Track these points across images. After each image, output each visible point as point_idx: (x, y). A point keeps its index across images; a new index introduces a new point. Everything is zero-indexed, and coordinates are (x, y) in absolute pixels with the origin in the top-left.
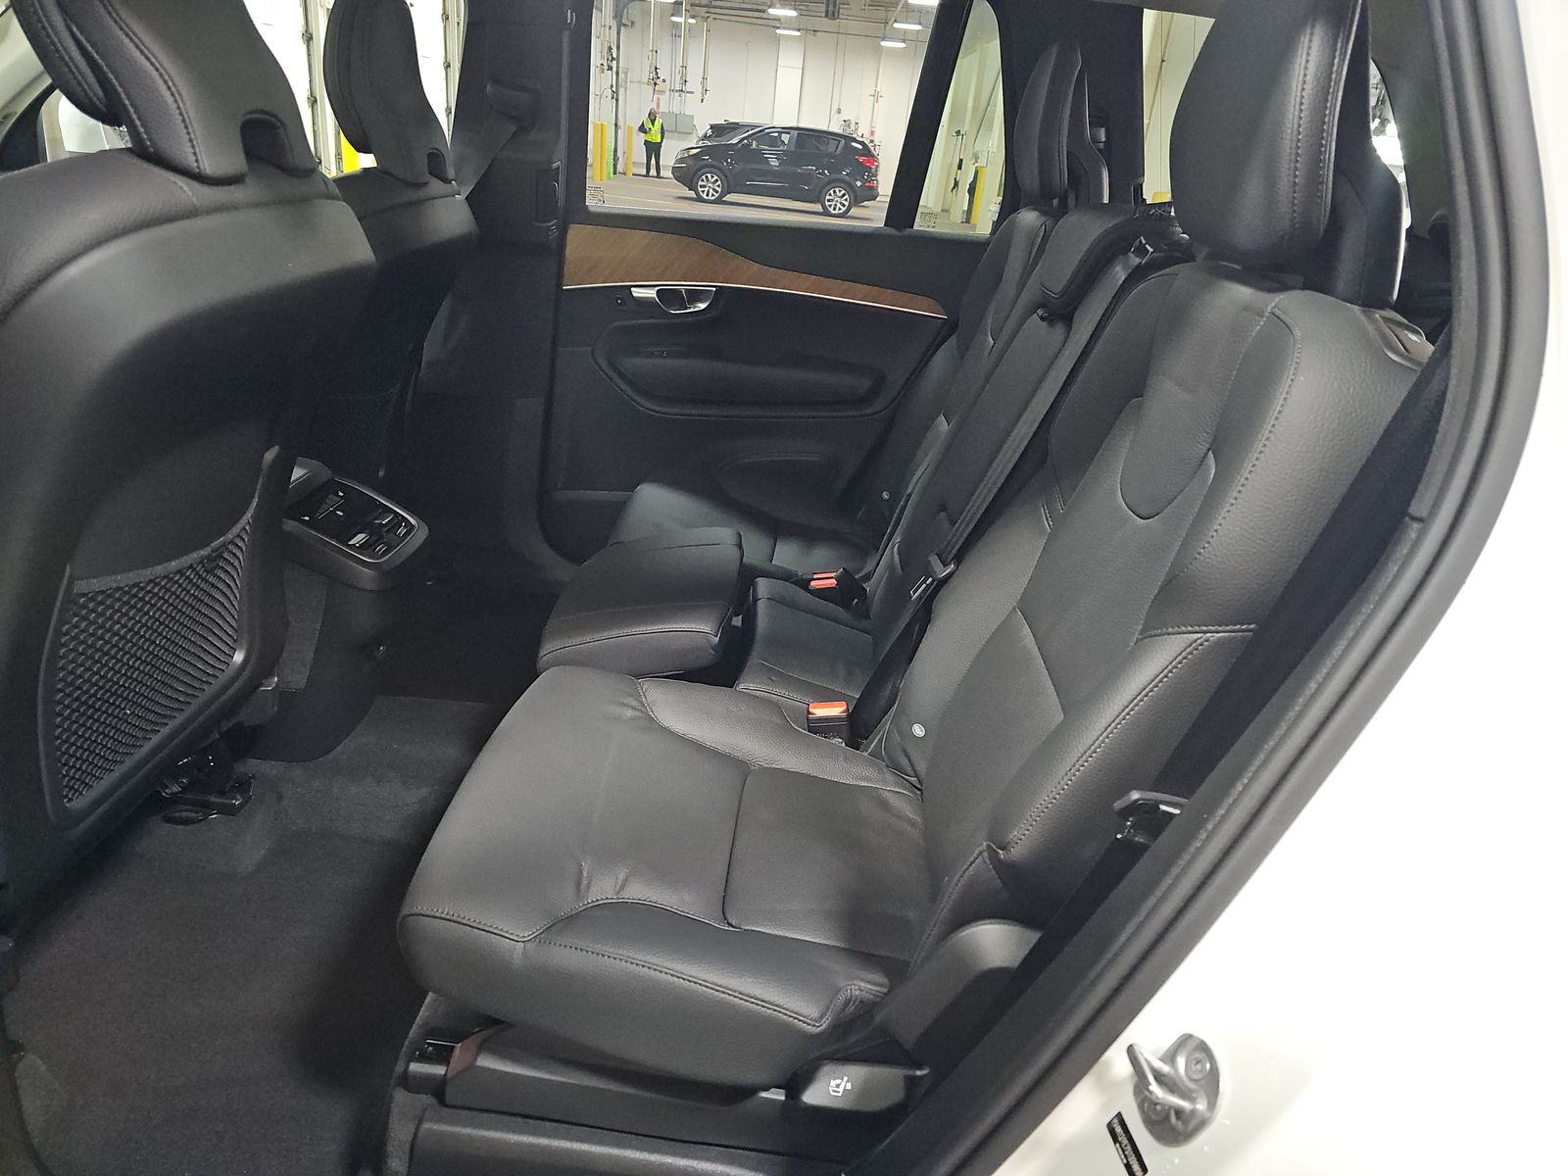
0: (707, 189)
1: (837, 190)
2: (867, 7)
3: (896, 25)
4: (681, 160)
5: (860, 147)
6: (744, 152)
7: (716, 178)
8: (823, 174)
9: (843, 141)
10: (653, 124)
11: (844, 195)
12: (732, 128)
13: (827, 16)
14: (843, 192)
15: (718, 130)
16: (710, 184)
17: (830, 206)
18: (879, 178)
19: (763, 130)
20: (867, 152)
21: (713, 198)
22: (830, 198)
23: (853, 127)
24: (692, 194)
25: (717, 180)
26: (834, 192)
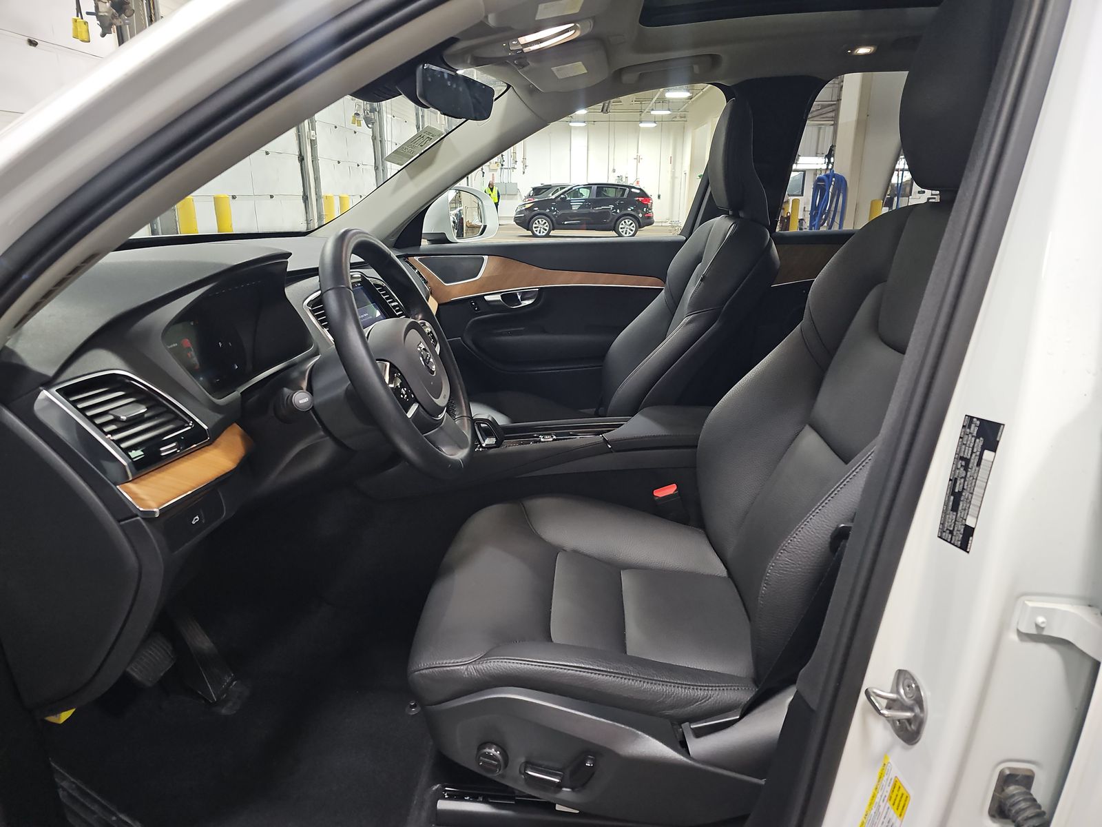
0: (539, 229)
1: (626, 221)
2: (634, 102)
3: (653, 112)
4: (521, 212)
5: (638, 191)
6: (563, 203)
7: (545, 221)
8: (616, 212)
9: (628, 189)
10: (492, 191)
11: (631, 224)
12: (547, 188)
13: (602, 111)
14: (631, 221)
15: (537, 191)
16: (541, 226)
17: (623, 232)
18: (653, 210)
19: (572, 188)
20: (643, 194)
21: (544, 234)
22: (622, 226)
23: (624, 180)
24: (530, 233)
25: (545, 223)
26: (625, 222)
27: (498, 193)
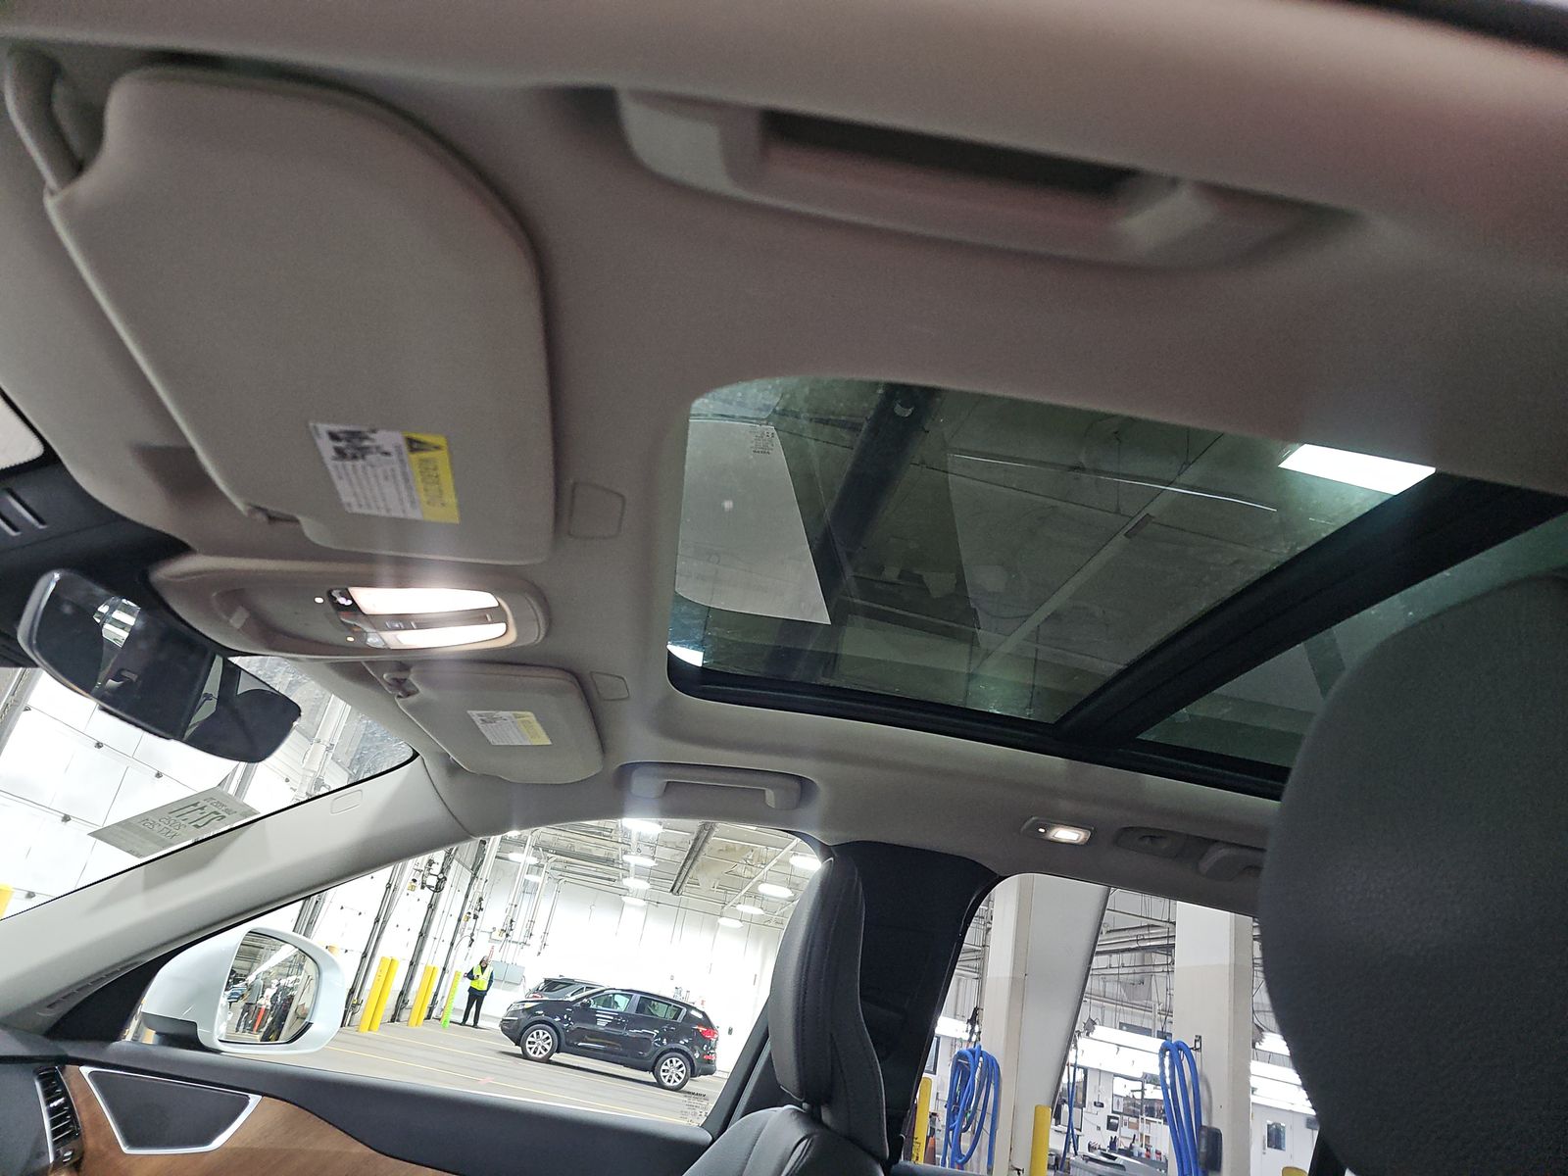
0: (535, 1046)
1: (674, 1060)
2: (715, 889)
3: (739, 907)
4: (515, 1013)
5: (700, 1016)
6: (585, 1012)
7: (547, 1035)
8: (661, 1043)
9: (685, 1010)
10: (483, 972)
11: (680, 1066)
12: (568, 983)
13: (672, 890)
14: (681, 1063)
15: (551, 985)
16: (540, 1041)
17: (665, 1077)
18: (716, 1051)
19: (603, 991)
20: (706, 1022)
21: (541, 1056)
22: (666, 1068)
23: (684, 994)
24: (518, 1050)
25: (548, 1038)
26: (671, 1062)
27: (491, 977)
